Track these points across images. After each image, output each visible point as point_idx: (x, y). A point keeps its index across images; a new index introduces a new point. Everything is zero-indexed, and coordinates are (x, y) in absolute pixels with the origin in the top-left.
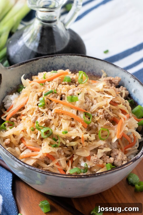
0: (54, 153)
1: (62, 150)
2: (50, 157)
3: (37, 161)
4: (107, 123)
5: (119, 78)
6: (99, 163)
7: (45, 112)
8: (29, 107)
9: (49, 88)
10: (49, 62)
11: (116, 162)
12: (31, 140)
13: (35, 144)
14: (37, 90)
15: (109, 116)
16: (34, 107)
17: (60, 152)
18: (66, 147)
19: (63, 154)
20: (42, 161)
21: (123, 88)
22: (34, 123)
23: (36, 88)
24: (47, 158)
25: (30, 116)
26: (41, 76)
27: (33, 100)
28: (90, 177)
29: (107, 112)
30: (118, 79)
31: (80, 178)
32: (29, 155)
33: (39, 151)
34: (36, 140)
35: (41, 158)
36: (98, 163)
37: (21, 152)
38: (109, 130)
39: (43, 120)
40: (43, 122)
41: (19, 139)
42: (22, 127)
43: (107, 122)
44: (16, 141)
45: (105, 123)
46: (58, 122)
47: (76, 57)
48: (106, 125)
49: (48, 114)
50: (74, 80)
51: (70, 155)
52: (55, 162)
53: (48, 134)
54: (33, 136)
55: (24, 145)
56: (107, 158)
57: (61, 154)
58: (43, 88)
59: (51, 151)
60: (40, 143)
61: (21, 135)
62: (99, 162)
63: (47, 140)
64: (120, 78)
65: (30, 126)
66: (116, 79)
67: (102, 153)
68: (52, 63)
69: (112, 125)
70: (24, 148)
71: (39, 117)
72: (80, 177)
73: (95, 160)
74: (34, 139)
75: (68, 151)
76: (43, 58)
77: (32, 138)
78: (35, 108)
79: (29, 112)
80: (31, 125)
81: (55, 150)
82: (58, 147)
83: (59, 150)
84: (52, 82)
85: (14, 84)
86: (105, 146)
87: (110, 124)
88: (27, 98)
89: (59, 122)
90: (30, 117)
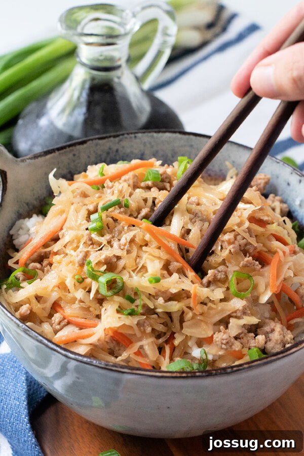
0: (130, 327)
1: (146, 321)
2: (120, 340)
3: (91, 349)
4: (247, 261)
5: (265, 176)
6: (233, 347)
7: (105, 242)
8: (67, 236)
9: (113, 193)
10: (110, 149)
11: (270, 345)
12: (77, 305)
13: (86, 313)
14: (87, 201)
15: (248, 247)
16: (80, 233)
17: (144, 325)
18: (155, 316)
19: (149, 330)
20: (102, 349)
21: (274, 197)
22: (82, 265)
23: (85, 195)
24: (114, 342)
25: (72, 252)
26: (94, 172)
27: (76, 221)
28: (214, 375)
29: (244, 238)
30: (264, 179)
31: (192, 377)
32: (73, 336)
33: (95, 326)
34: (88, 304)
35: (101, 342)
36: (231, 346)
37: (56, 332)
38: (254, 276)
39: (102, 257)
40: (103, 261)
41: (49, 305)
42: (55, 278)
43: (246, 259)
44: (43, 309)
45: (242, 263)
46: (136, 261)
47: (168, 135)
48: (245, 266)
49: (112, 246)
50: (166, 178)
51: (165, 334)
52: (133, 348)
53: (115, 288)
54: (80, 294)
55: (62, 316)
56: (249, 338)
57: (145, 331)
58: (97, 195)
59: (123, 323)
60: (96, 310)
61: (55, 296)
62: (233, 344)
63: (114, 301)
64: (269, 176)
65: (73, 274)
66: (260, 179)
67: (238, 326)
68: (117, 151)
69: (257, 265)
70: (63, 324)
71: (92, 253)
72: (193, 374)
73: (223, 340)
74: (83, 302)
75: (160, 323)
76: (96, 139)
77: (79, 298)
78: (83, 236)
79: (68, 245)
80: (75, 272)
81: (132, 321)
82: (137, 315)
83: (141, 322)
84: (120, 183)
85: (34, 195)
86: (245, 311)
87: (254, 263)
88: (64, 216)
89: (138, 260)
90: (72, 256)
